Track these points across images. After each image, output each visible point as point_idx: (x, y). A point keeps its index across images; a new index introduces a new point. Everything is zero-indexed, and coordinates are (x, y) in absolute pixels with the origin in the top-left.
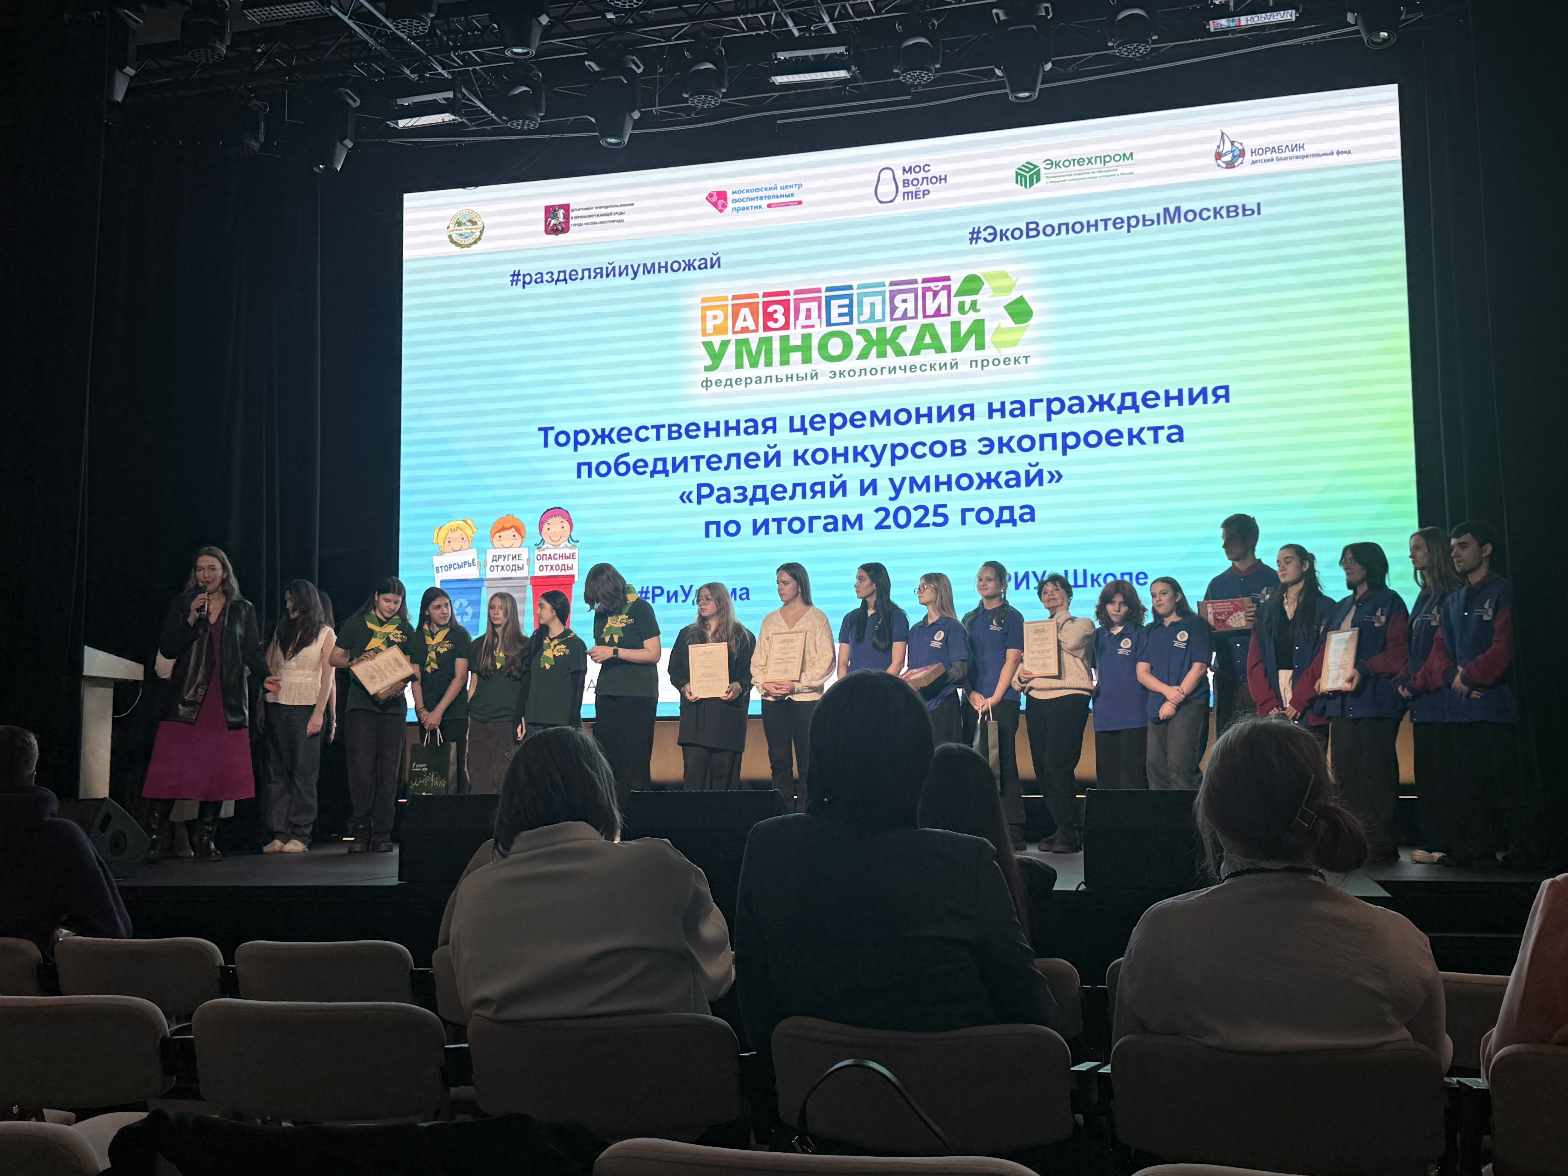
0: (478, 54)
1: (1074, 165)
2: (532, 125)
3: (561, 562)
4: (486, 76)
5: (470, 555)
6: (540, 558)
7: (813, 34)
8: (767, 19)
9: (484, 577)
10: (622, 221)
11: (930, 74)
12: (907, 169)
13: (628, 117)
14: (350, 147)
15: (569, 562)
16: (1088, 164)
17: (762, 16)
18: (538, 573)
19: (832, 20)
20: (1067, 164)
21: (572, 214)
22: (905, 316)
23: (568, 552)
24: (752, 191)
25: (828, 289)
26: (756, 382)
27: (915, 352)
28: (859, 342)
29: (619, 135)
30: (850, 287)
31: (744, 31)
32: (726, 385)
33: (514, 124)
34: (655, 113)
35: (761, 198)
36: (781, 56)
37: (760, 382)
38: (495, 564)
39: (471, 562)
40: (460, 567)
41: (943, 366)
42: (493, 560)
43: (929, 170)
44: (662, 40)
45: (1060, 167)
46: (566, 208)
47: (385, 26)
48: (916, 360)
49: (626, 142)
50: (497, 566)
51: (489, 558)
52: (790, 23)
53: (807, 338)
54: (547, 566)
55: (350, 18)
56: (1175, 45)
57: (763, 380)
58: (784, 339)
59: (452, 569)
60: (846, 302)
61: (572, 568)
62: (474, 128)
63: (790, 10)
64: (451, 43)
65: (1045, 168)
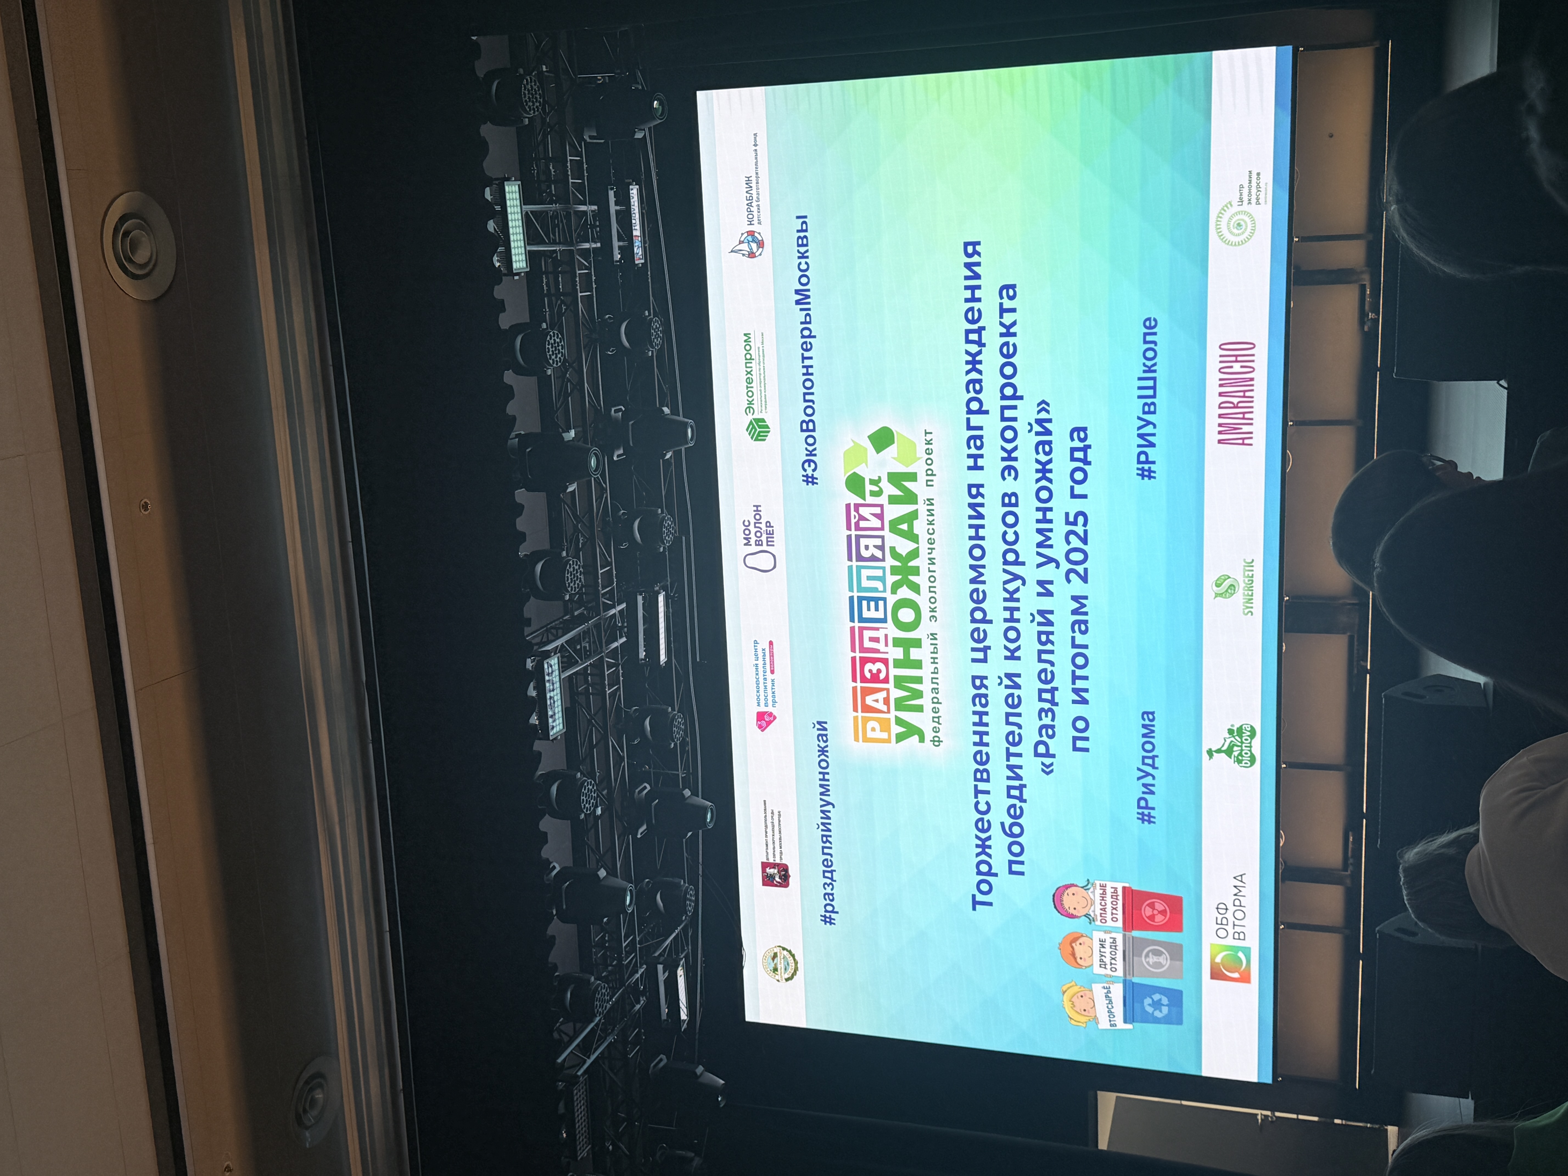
0: (626, 937)
1: (752, 387)
2: (691, 892)
3: (1109, 899)
4: (645, 932)
5: (1098, 990)
6: (1104, 920)
7: (626, 624)
8: (610, 666)
9: (1123, 978)
10: (779, 812)
11: (666, 518)
12: (746, 541)
13: (688, 801)
14: (703, 1069)
15: (1109, 891)
16: (752, 375)
17: (607, 671)
18: (1120, 924)
19: (614, 607)
20: (750, 394)
21: (771, 860)
22: (881, 548)
23: (1098, 891)
24: (758, 687)
25: (852, 620)
26: (937, 693)
27: (915, 538)
28: (904, 592)
29: (705, 809)
30: (851, 599)
31: (619, 688)
32: (939, 723)
33: (690, 908)
34: (685, 775)
35: (765, 679)
36: (642, 654)
37: (937, 689)
38: (1108, 967)
39: (1106, 991)
40: (1111, 1002)
41: (931, 513)
42: (1105, 968)
43: (749, 521)
44: (623, 764)
45: (753, 400)
46: (765, 865)
47: (597, 1025)
48: (923, 537)
49: (711, 804)
50: (1111, 964)
51: (1102, 971)
52: (615, 645)
53: (897, 642)
54: (1112, 914)
55: (589, 1058)
56: (652, 296)
57: (935, 686)
58: (898, 664)
59: (1112, 1010)
60: (865, 603)
61: (1116, 889)
62: (690, 947)
63: (604, 645)
64: (615, 963)
65: (753, 414)
